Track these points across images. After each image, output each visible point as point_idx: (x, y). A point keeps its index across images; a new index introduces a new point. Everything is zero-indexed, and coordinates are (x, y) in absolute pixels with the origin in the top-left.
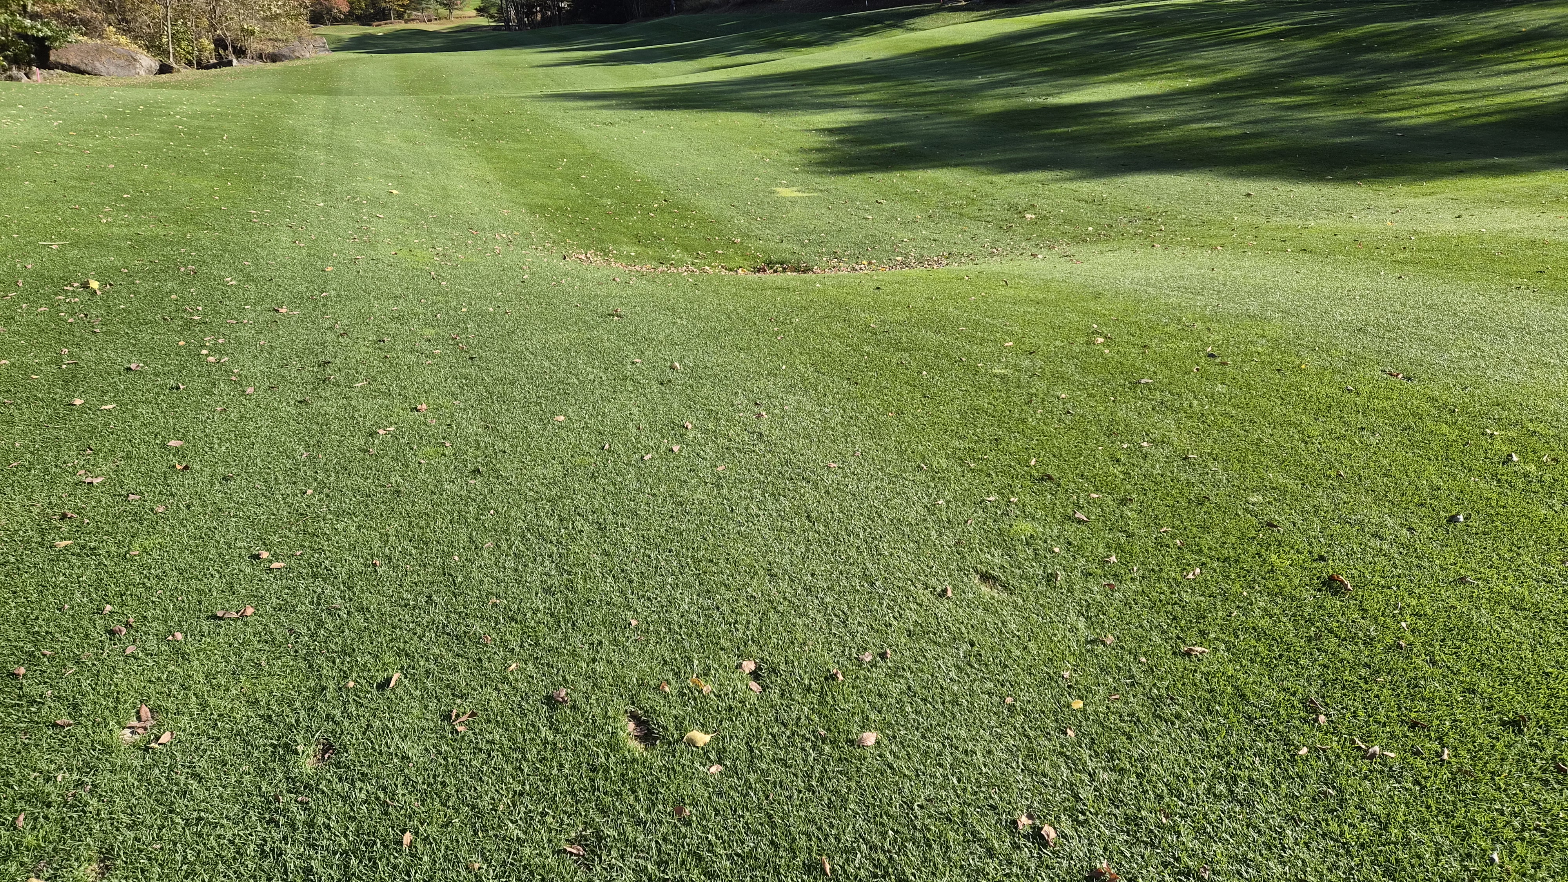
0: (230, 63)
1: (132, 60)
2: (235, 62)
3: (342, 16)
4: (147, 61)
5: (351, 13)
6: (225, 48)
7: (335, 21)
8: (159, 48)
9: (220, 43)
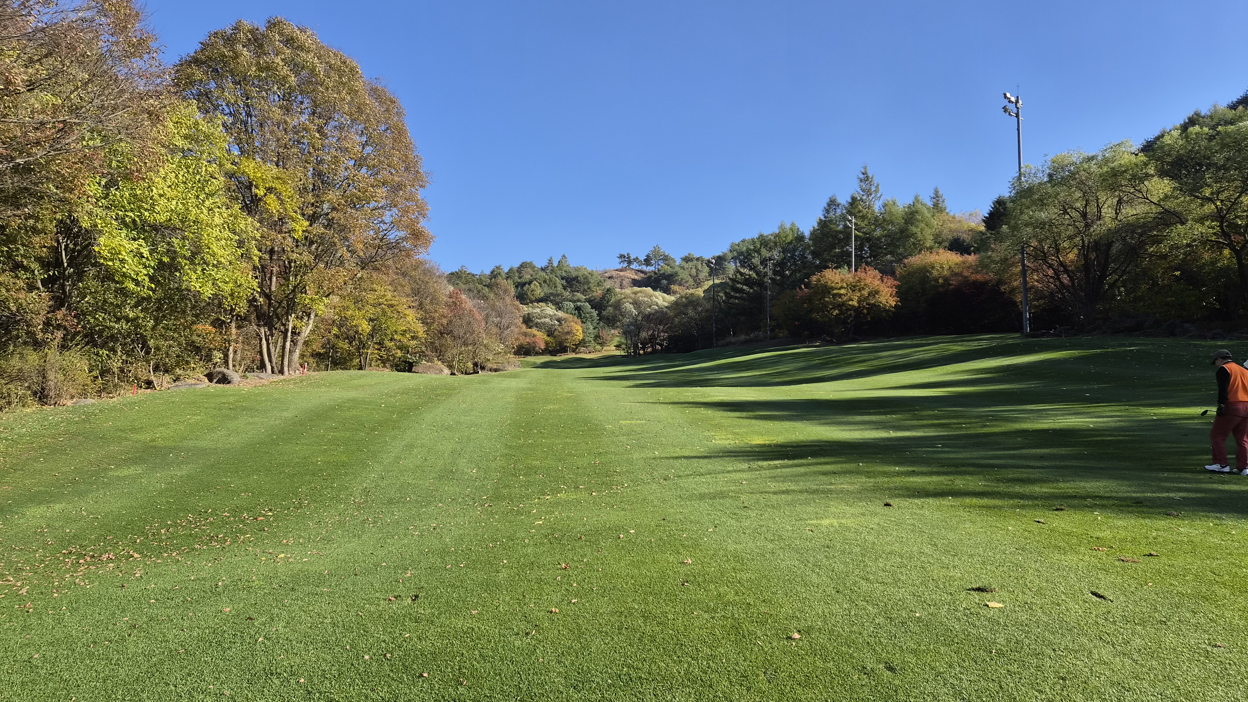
0: (478, 372)
1: (441, 371)
2: (480, 372)
3: (541, 351)
4: (447, 371)
5: (546, 349)
6: (477, 366)
7: (537, 354)
8: (451, 366)
9: (475, 364)
